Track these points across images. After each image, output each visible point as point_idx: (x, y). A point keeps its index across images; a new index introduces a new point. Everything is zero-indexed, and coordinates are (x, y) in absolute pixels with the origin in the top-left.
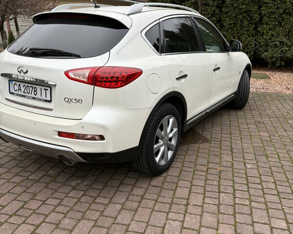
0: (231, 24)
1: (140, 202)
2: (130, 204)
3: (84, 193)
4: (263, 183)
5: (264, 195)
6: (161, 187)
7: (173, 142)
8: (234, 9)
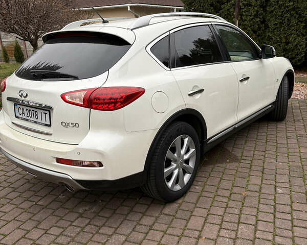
0: (276, 24)
1: (147, 234)
2: (135, 236)
3: (90, 222)
4: (294, 213)
5: (292, 227)
6: (174, 216)
7: (191, 165)
8: (280, 7)
